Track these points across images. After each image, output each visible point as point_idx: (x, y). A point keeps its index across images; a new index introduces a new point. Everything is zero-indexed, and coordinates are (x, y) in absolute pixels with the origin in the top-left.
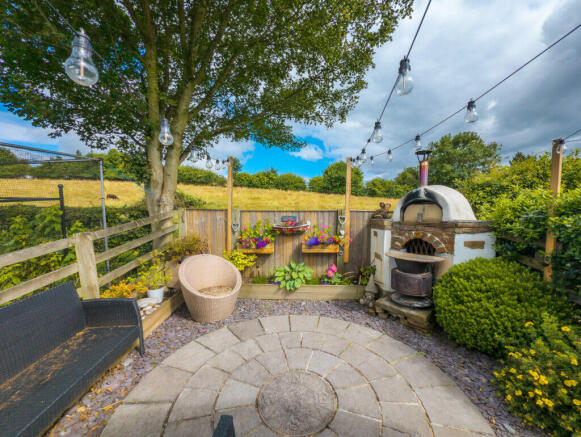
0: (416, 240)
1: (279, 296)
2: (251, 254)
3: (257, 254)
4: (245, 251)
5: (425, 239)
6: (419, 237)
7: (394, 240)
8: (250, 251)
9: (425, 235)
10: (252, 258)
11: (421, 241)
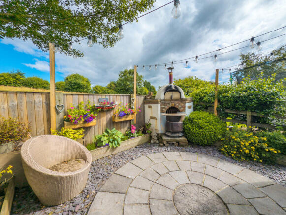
0: (172, 107)
1: (109, 153)
2: (79, 129)
3: (84, 128)
4: (73, 127)
5: (176, 107)
6: (173, 106)
7: (162, 109)
8: (77, 127)
9: (175, 105)
10: (81, 132)
11: (174, 108)
